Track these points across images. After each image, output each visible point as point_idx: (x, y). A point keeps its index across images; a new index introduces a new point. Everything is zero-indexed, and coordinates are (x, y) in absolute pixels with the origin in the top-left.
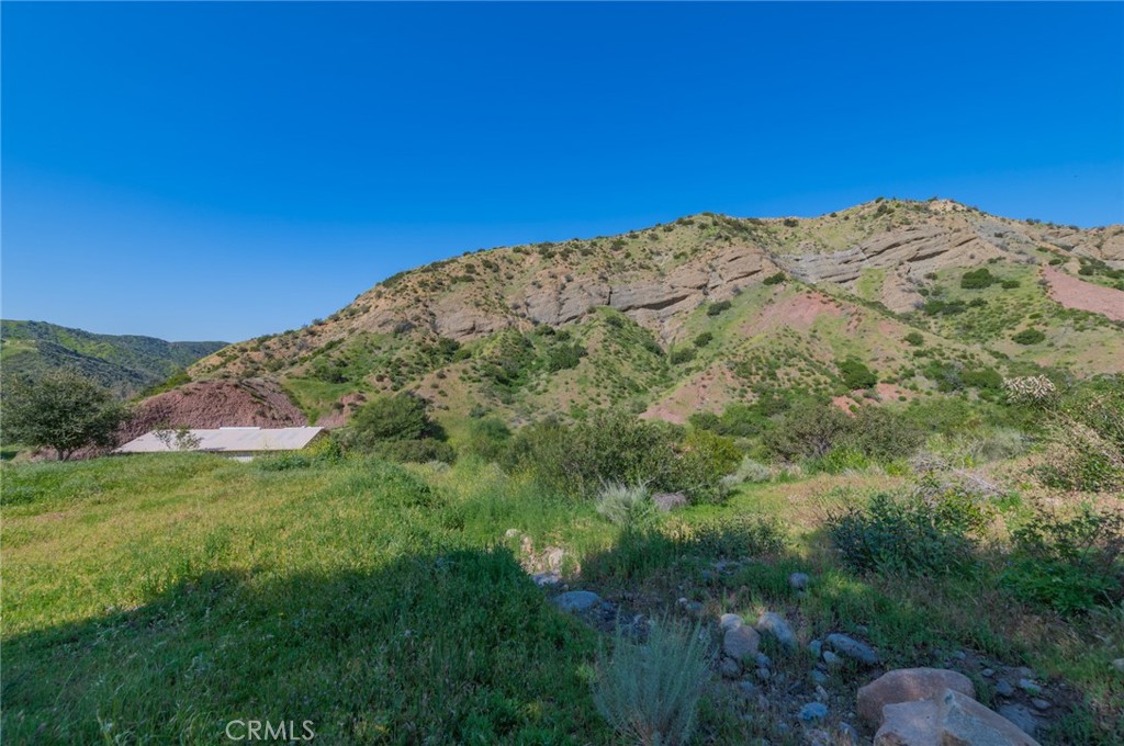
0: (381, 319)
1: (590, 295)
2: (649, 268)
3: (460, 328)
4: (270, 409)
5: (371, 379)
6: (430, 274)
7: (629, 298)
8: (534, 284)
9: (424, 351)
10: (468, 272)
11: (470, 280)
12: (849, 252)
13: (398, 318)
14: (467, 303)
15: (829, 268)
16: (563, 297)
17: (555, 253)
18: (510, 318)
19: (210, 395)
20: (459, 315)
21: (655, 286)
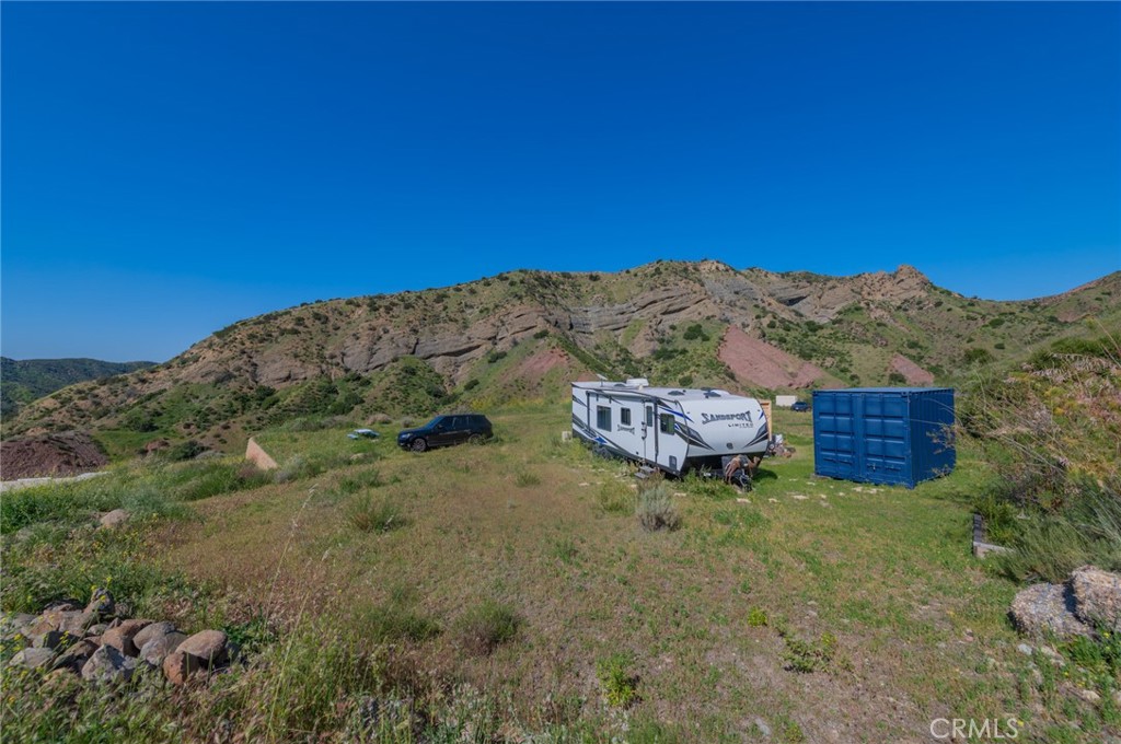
0: (204, 370)
1: (398, 346)
2: (456, 321)
3: (276, 377)
4: (76, 457)
5: (179, 427)
6: (262, 326)
7: (431, 348)
8: (354, 335)
9: (236, 399)
10: (297, 324)
11: (296, 332)
12: (625, 306)
13: (222, 369)
14: (287, 355)
15: (607, 318)
16: (376, 347)
17: (380, 307)
18: (324, 367)
19: (19, 451)
20: (277, 365)
21: (457, 337)
